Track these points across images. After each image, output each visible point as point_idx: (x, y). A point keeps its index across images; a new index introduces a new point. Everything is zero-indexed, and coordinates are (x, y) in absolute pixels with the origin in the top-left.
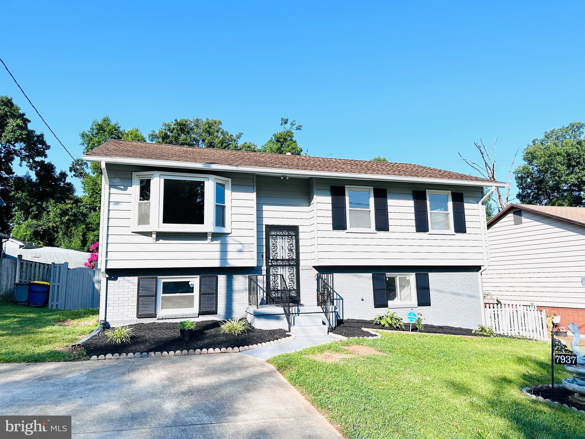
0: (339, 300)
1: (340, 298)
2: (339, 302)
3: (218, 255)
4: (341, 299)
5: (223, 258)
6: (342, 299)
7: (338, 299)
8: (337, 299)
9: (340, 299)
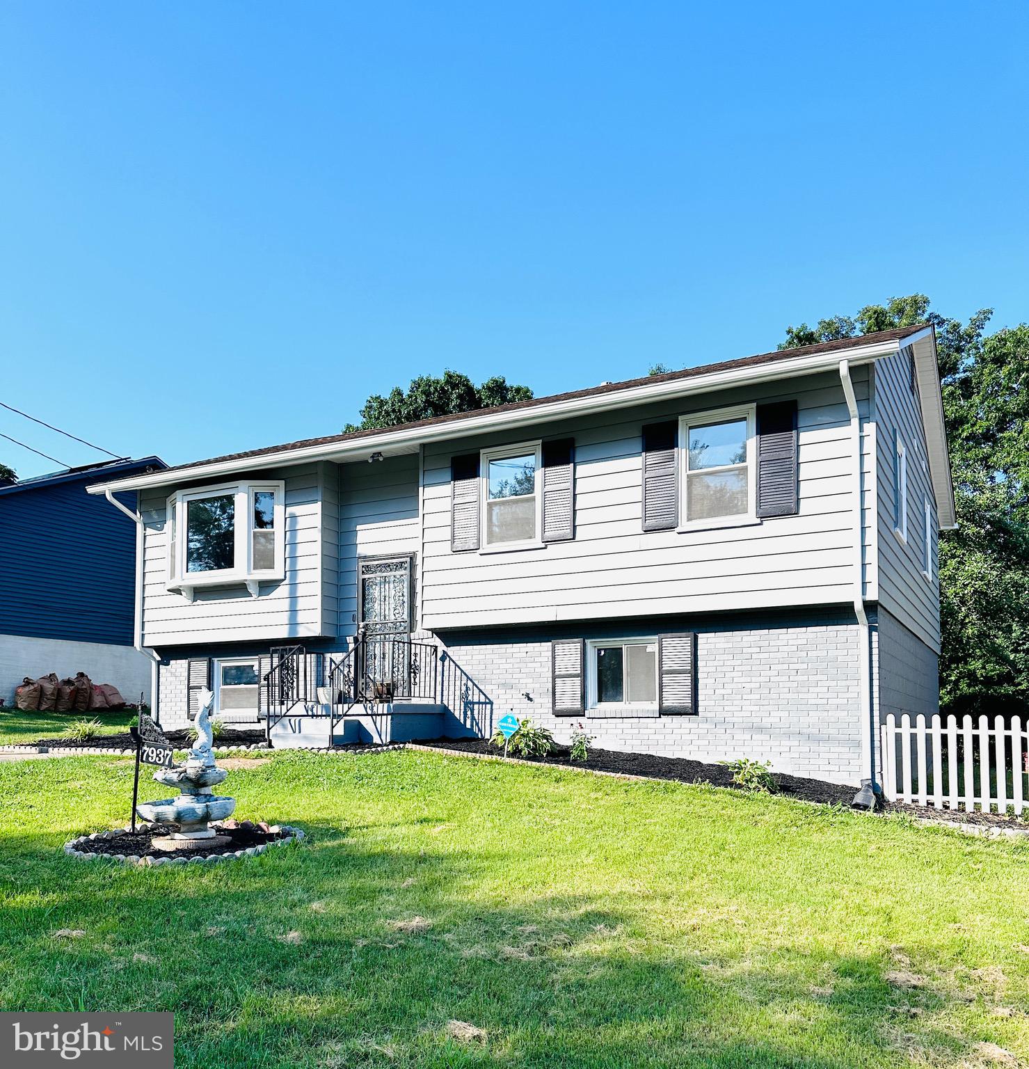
0: (484, 705)
1: (487, 701)
2: (484, 708)
3: (285, 618)
4: (488, 703)
5: (293, 624)
6: (491, 703)
7: (482, 703)
8: (479, 703)
9: (486, 703)
